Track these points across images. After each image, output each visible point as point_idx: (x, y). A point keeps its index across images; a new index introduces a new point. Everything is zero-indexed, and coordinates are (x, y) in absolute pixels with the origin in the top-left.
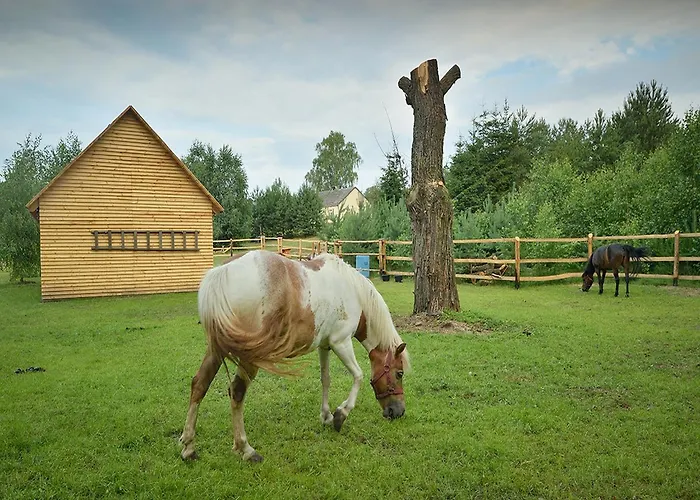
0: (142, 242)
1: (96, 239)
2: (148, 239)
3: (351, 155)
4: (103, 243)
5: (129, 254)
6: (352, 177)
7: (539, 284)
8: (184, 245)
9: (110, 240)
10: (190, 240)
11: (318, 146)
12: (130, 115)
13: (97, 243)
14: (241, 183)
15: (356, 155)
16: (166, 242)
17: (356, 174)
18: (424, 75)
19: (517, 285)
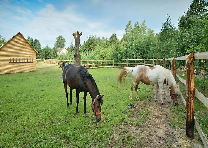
0: (21, 61)
1: (10, 60)
2: (22, 60)
3: (64, 41)
4: (12, 61)
5: (18, 64)
6: (64, 45)
7: (96, 68)
8: (28, 62)
9: (13, 60)
10: (31, 60)
11: (57, 38)
12: (19, 34)
13: (10, 61)
14: (40, 46)
15: (65, 41)
16: (26, 61)
17: (65, 45)
18: (76, 34)
19: (92, 68)
